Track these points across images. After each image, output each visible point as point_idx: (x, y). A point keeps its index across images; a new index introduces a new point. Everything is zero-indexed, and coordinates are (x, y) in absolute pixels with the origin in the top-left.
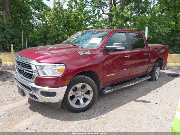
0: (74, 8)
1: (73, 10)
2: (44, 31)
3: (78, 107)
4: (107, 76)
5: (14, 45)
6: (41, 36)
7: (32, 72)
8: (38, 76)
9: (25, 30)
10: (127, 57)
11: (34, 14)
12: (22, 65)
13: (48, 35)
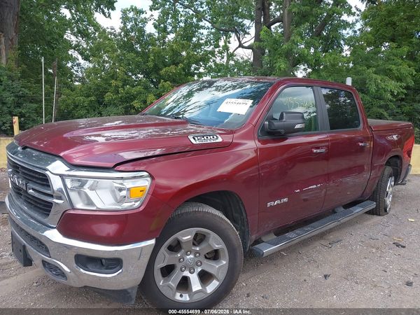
0: (171, 32)
1: (168, 36)
2: (98, 86)
3: (186, 298)
4: (269, 204)
5: (22, 119)
6: (90, 98)
7: (51, 196)
8: (69, 207)
9: (49, 82)
10: (318, 151)
11: (76, 48)
12: (25, 174)
13: (108, 96)
